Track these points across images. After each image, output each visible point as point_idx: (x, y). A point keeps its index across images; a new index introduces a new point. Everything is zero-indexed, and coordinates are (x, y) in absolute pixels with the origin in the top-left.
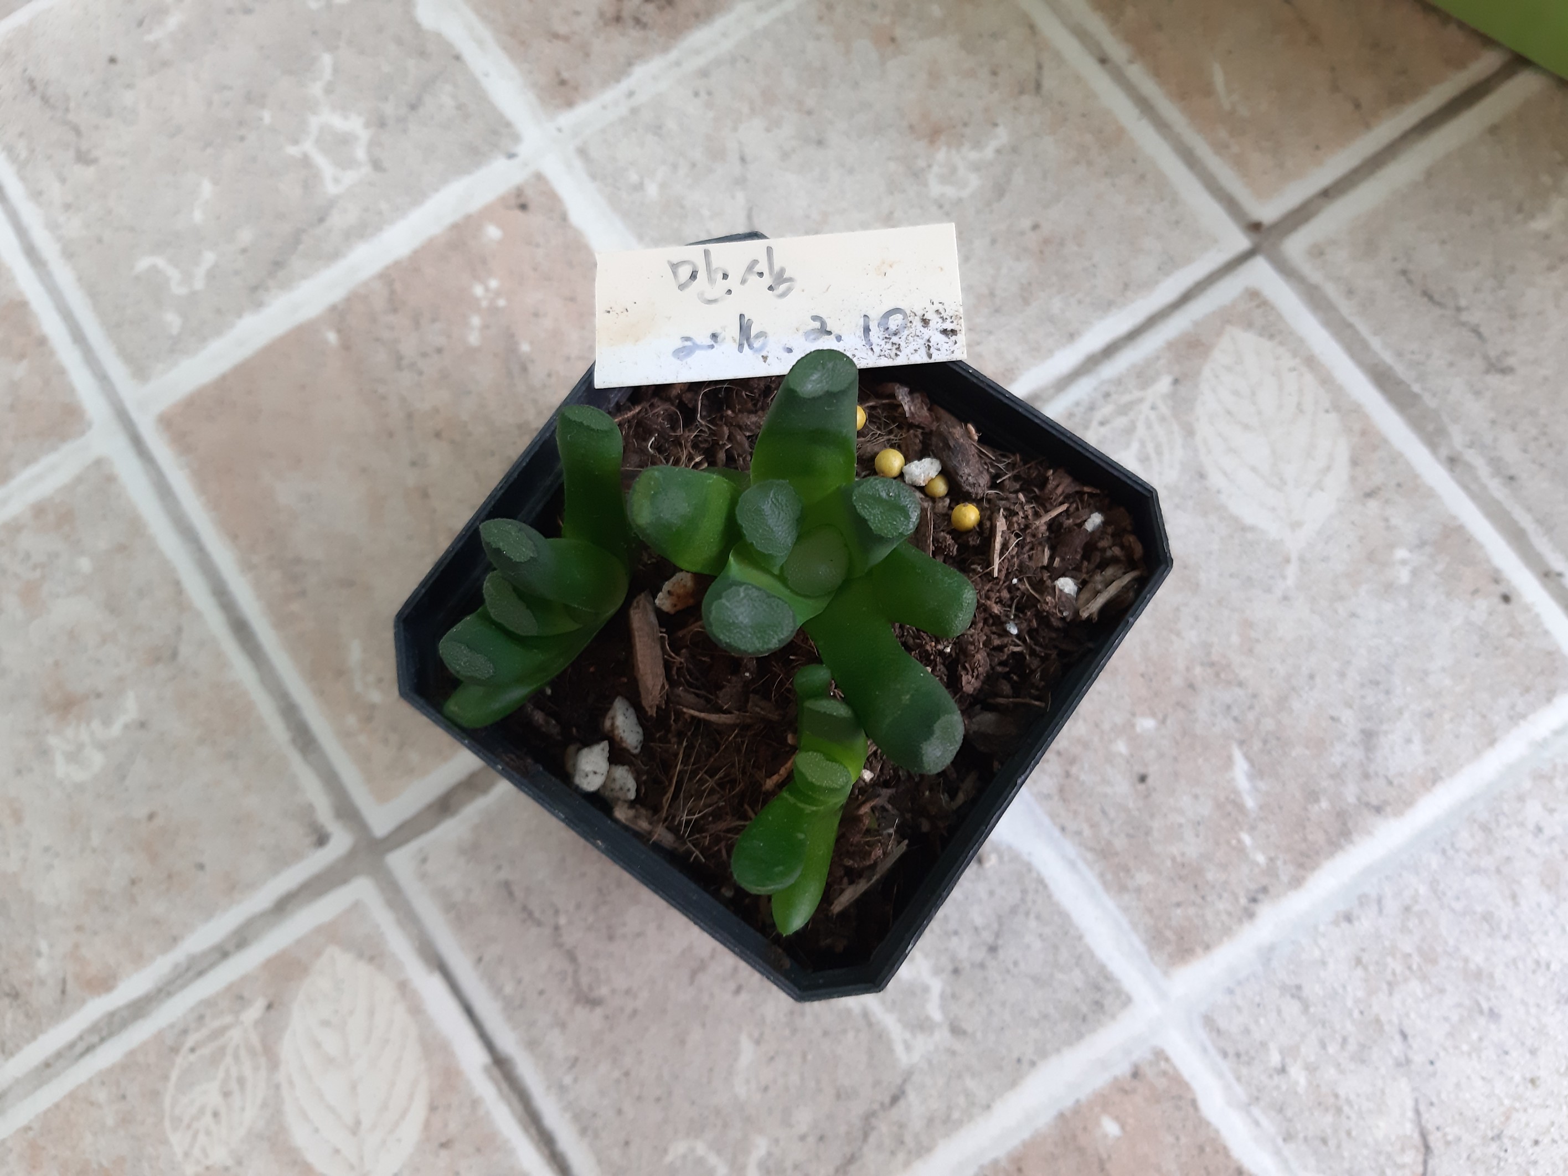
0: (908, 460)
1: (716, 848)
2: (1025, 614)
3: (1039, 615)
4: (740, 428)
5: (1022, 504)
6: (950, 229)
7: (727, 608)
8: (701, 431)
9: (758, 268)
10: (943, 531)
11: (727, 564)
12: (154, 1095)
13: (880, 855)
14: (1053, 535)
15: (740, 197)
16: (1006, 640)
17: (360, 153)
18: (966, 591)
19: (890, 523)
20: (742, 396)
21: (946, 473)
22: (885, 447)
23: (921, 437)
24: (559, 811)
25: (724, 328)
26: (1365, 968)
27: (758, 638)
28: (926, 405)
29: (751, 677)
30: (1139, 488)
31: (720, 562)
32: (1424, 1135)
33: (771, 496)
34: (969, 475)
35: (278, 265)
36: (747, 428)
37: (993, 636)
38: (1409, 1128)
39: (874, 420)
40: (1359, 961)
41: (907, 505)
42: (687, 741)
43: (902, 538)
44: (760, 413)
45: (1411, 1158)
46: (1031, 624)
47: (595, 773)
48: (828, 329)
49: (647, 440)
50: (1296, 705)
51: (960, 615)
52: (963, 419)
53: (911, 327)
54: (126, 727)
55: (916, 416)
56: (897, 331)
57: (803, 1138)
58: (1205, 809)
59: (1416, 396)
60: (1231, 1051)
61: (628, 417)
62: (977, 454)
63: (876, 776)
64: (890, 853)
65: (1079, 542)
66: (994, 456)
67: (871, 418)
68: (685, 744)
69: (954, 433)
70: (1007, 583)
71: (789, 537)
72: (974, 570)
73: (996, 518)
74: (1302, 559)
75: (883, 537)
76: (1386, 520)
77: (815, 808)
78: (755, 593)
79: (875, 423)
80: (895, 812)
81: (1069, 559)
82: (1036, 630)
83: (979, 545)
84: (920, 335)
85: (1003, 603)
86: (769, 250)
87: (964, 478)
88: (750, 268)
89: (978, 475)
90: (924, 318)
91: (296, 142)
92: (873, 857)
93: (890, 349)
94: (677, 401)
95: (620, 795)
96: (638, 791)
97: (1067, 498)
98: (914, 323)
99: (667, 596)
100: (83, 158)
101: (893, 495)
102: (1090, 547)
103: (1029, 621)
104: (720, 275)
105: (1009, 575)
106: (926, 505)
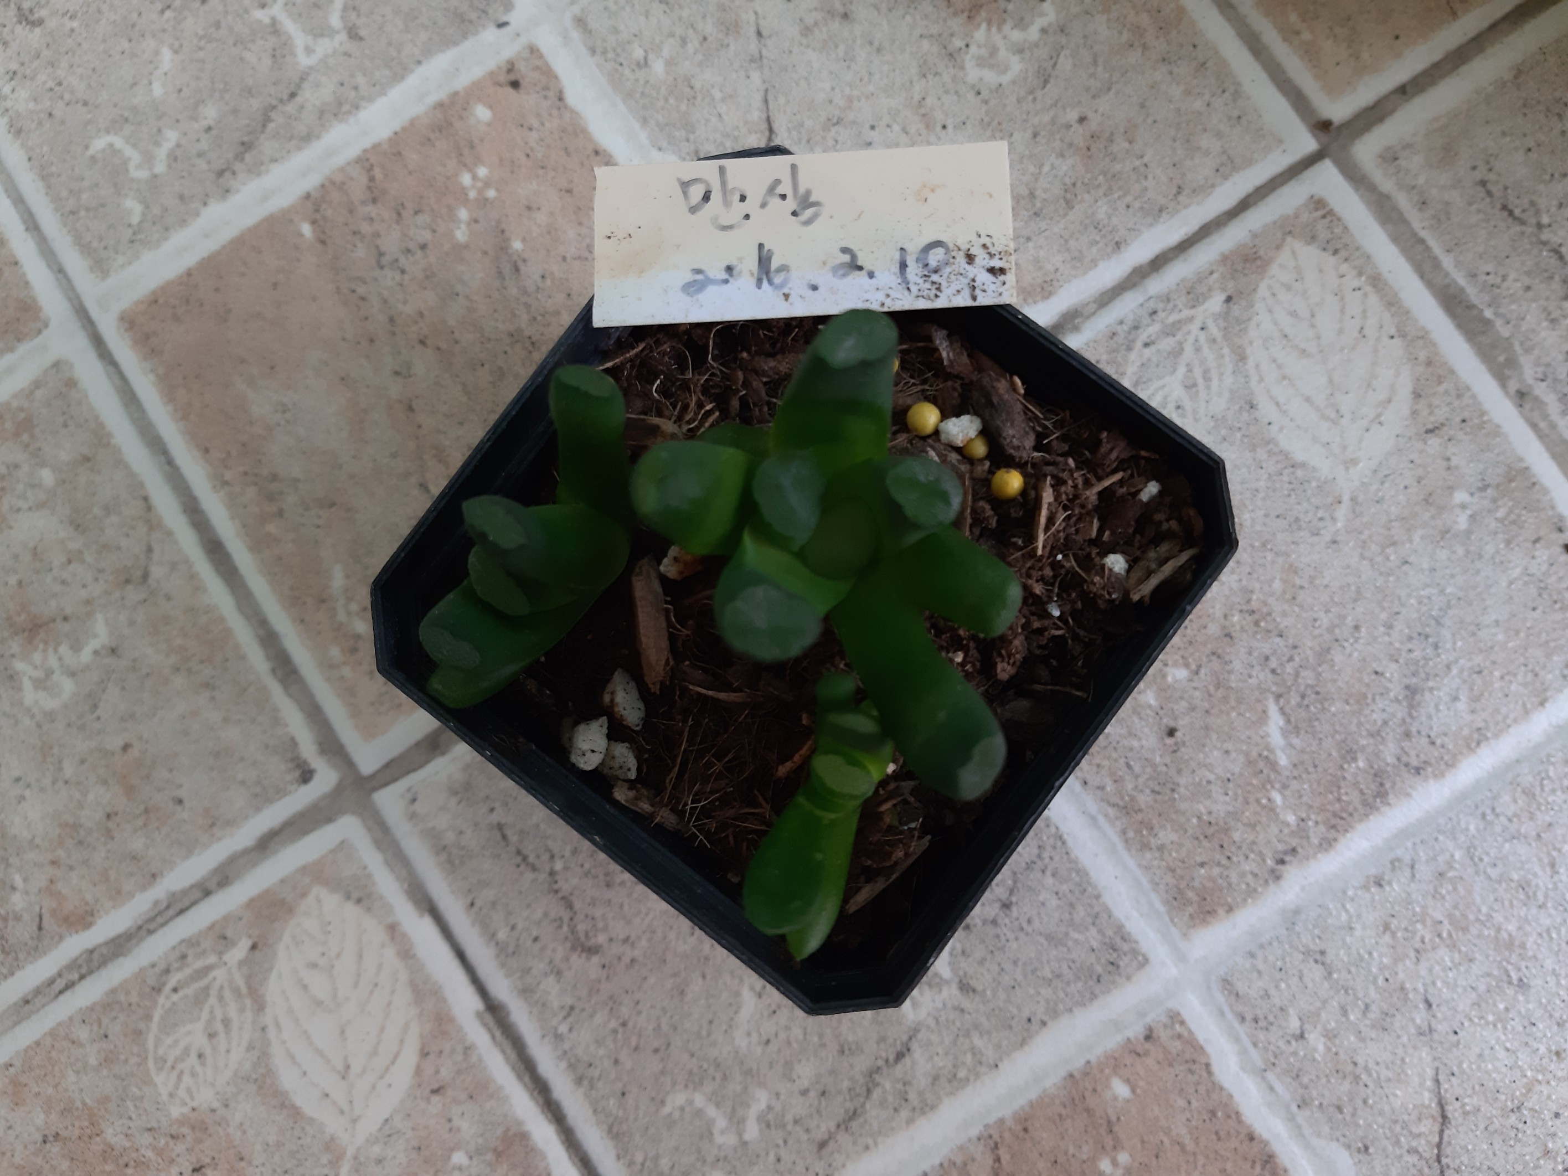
0: (945, 416)
1: (723, 835)
2: (1069, 595)
3: (1084, 596)
4: (757, 373)
5: (1071, 471)
6: (1003, 146)
7: (743, 611)
8: (713, 374)
9: (780, 190)
10: (982, 498)
11: (741, 543)
12: (137, 1035)
13: (901, 855)
14: (1103, 505)
15: (756, 77)
16: (1046, 623)
17: (335, 19)
18: (1011, 584)
19: (928, 510)
20: (759, 337)
21: (987, 433)
22: (919, 399)
23: (960, 390)
25: (740, 260)
27: (776, 645)
28: (966, 350)
30: (1205, 458)
31: (733, 540)
32: (1441, 1105)
33: (793, 470)
34: (1013, 437)
36: (764, 374)
37: (1033, 618)
38: (1427, 1097)
39: (907, 367)
40: (1387, 927)
41: (948, 487)
42: (693, 719)
43: (940, 525)
44: (779, 357)
45: (1428, 1127)
46: (1075, 606)
47: (593, 751)
48: (859, 263)
49: (650, 383)
50: (1337, 656)
51: (1004, 614)
52: (1009, 369)
53: (954, 263)
54: (97, 652)
55: (954, 364)
56: (938, 268)
57: (804, 1093)
58: (1236, 765)
59: (1488, 322)
60: (1249, 1017)
61: (630, 357)
62: (1023, 411)
63: (899, 768)
64: (911, 853)
65: (1132, 513)
66: (1041, 413)
67: (903, 367)
68: (690, 723)
69: (999, 388)
70: (1051, 560)
71: (813, 518)
72: (1015, 544)
73: (1043, 489)
74: (1353, 499)
75: (918, 524)
76: (1448, 459)
77: (833, 816)
79: (908, 370)
80: (918, 805)
81: (1120, 533)
82: (1080, 612)
83: (1021, 518)
84: (963, 273)
85: (1045, 582)
86: (794, 168)
87: (1007, 440)
88: (771, 190)
89: (1022, 436)
90: (969, 253)
92: (894, 858)
93: (929, 290)
94: (687, 341)
95: (620, 773)
96: (639, 770)
97: (1122, 465)
98: (958, 260)
99: (673, 561)
100: (27, 19)
102: (1144, 519)
103: (1073, 602)
104: (737, 197)
105: (1053, 551)
106: (964, 468)
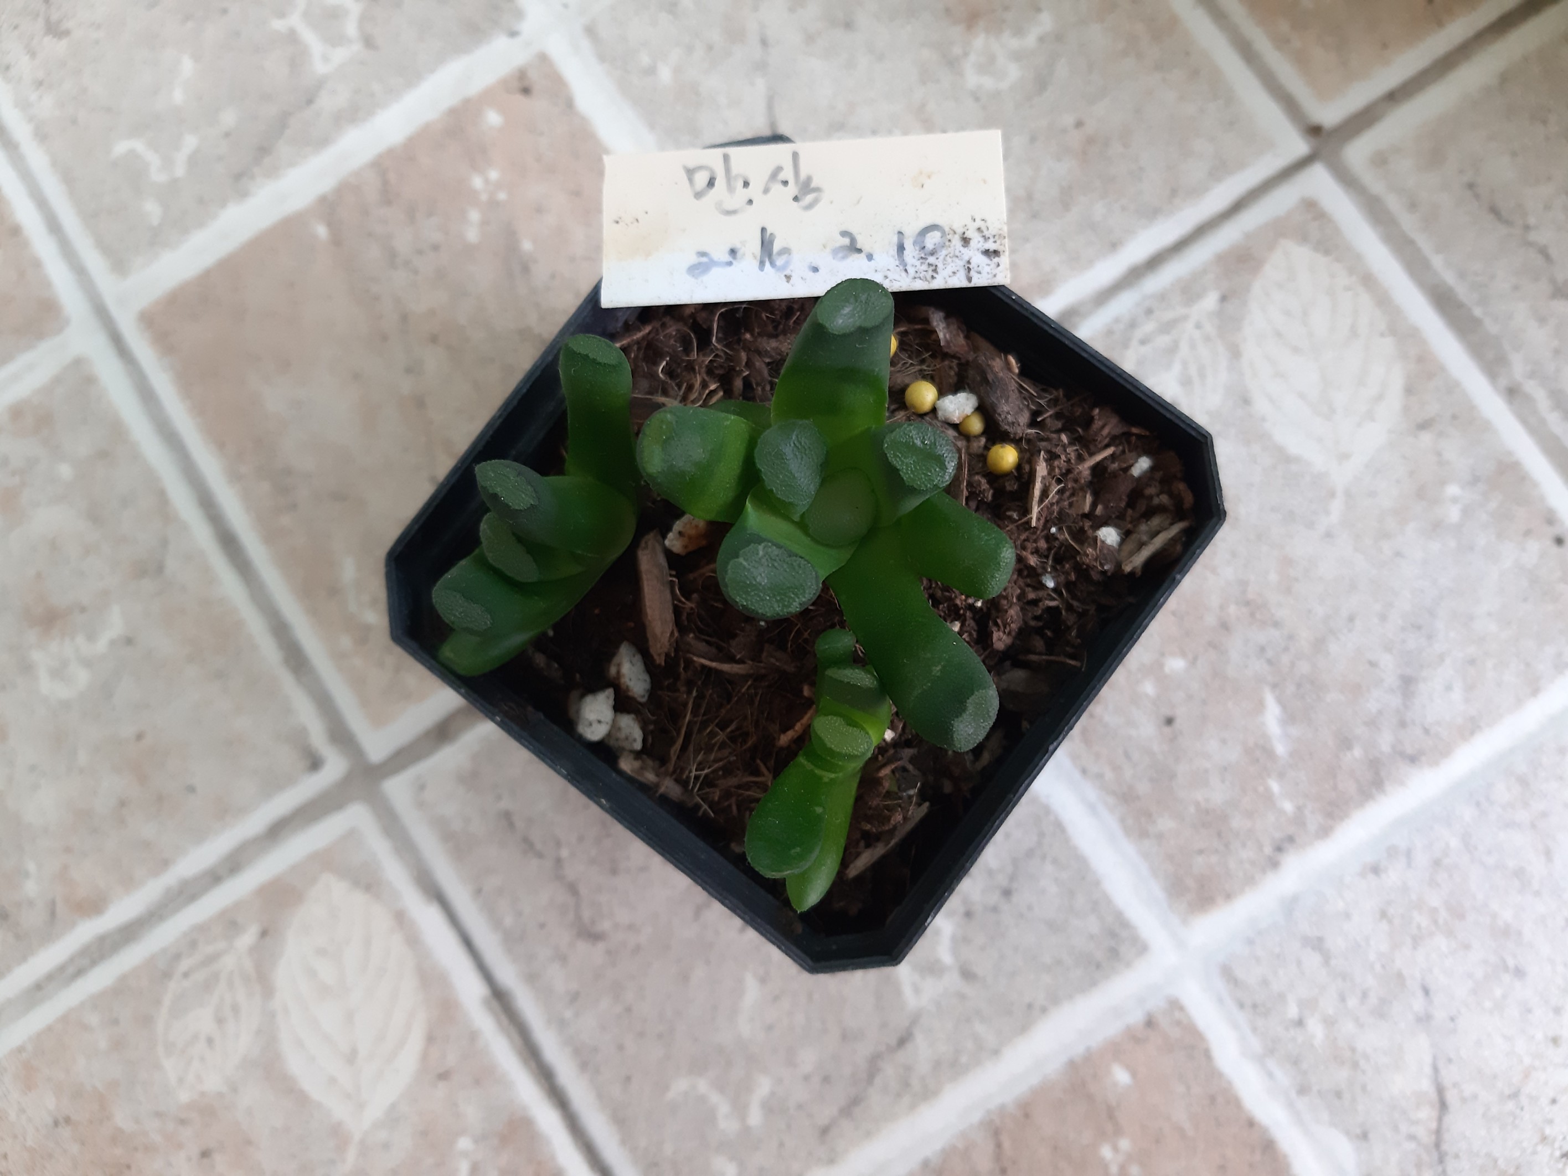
0: (942, 393)
1: (726, 804)
2: (1064, 567)
3: (1078, 568)
4: (759, 353)
5: (1064, 447)
6: (995, 136)
7: (745, 567)
8: (716, 356)
9: (782, 176)
10: (977, 473)
11: (744, 512)
12: (147, 1021)
13: (900, 819)
14: (1095, 480)
15: (761, 83)
16: (1041, 594)
17: (351, 29)
18: (1005, 549)
19: (924, 474)
20: (761, 318)
21: (983, 410)
22: (917, 379)
23: (957, 369)
24: (561, 767)
25: (744, 242)
26: (1390, 922)
27: (777, 601)
28: (962, 331)
29: (766, 627)
30: (1194, 433)
31: (737, 507)
32: (1440, 1091)
33: (794, 438)
34: (1008, 413)
35: (263, 151)
36: (767, 353)
37: (1028, 590)
38: (1426, 1085)
39: (905, 348)
40: (1383, 915)
41: (944, 454)
42: (697, 691)
43: (936, 490)
44: (781, 338)
45: (1426, 1114)
46: (1069, 578)
47: (599, 722)
48: (858, 246)
49: (656, 364)
50: (1333, 648)
51: (997, 576)
52: (1004, 348)
53: (950, 247)
54: (113, 643)
55: (951, 345)
56: (934, 250)
57: (807, 1078)
58: (1233, 754)
59: (1477, 321)
60: (1248, 1002)
61: (637, 338)
62: (1017, 389)
63: (897, 735)
64: (910, 819)
65: (1124, 488)
66: (1035, 392)
67: (902, 346)
68: (694, 694)
69: (994, 367)
70: (1045, 532)
71: (812, 485)
72: (1010, 518)
73: (1036, 462)
74: (1348, 494)
75: (915, 489)
76: (1439, 454)
77: (833, 776)
78: (775, 551)
79: (906, 350)
80: (916, 772)
81: (1112, 507)
82: (1074, 583)
83: (1016, 491)
84: (959, 255)
85: (1040, 554)
86: (795, 156)
87: (1002, 416)
88: (773, 176)
89: (1017, 413)
90: (965, 236)
91: (282, 15)
92: (892, 822)
93: (926, 271)
94: (691, 321)
95: (626, 745)
96: (644, 741)
97: (1113, 440)
98: (954, 242)
99: (678, 536)
100: (55, 30)
101: (928, 443)
102: (1137, 493)
103: (1067, 574)
104: (741, 183)
105: (1047, 524)
106: (961, 444)
